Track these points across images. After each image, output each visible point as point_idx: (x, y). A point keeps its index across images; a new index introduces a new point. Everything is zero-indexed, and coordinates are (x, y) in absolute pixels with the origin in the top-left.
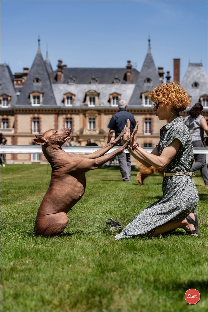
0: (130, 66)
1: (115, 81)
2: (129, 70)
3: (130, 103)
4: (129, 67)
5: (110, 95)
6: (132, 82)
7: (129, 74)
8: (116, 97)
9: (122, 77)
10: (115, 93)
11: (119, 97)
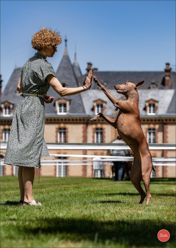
0: (169, 68)
1: (151, 86)
2: (168, 74)
3: (168, 111)
4: (168, 71)
5: (147, 102)
6: (171, 88)
7: (167, 78)
8: (153, 104)
9: (160, 81)
10: (152, 100)
11: (156, 104)
